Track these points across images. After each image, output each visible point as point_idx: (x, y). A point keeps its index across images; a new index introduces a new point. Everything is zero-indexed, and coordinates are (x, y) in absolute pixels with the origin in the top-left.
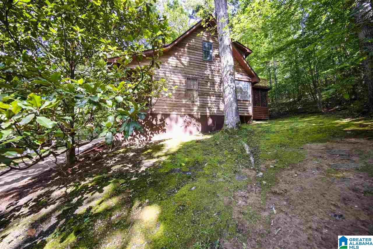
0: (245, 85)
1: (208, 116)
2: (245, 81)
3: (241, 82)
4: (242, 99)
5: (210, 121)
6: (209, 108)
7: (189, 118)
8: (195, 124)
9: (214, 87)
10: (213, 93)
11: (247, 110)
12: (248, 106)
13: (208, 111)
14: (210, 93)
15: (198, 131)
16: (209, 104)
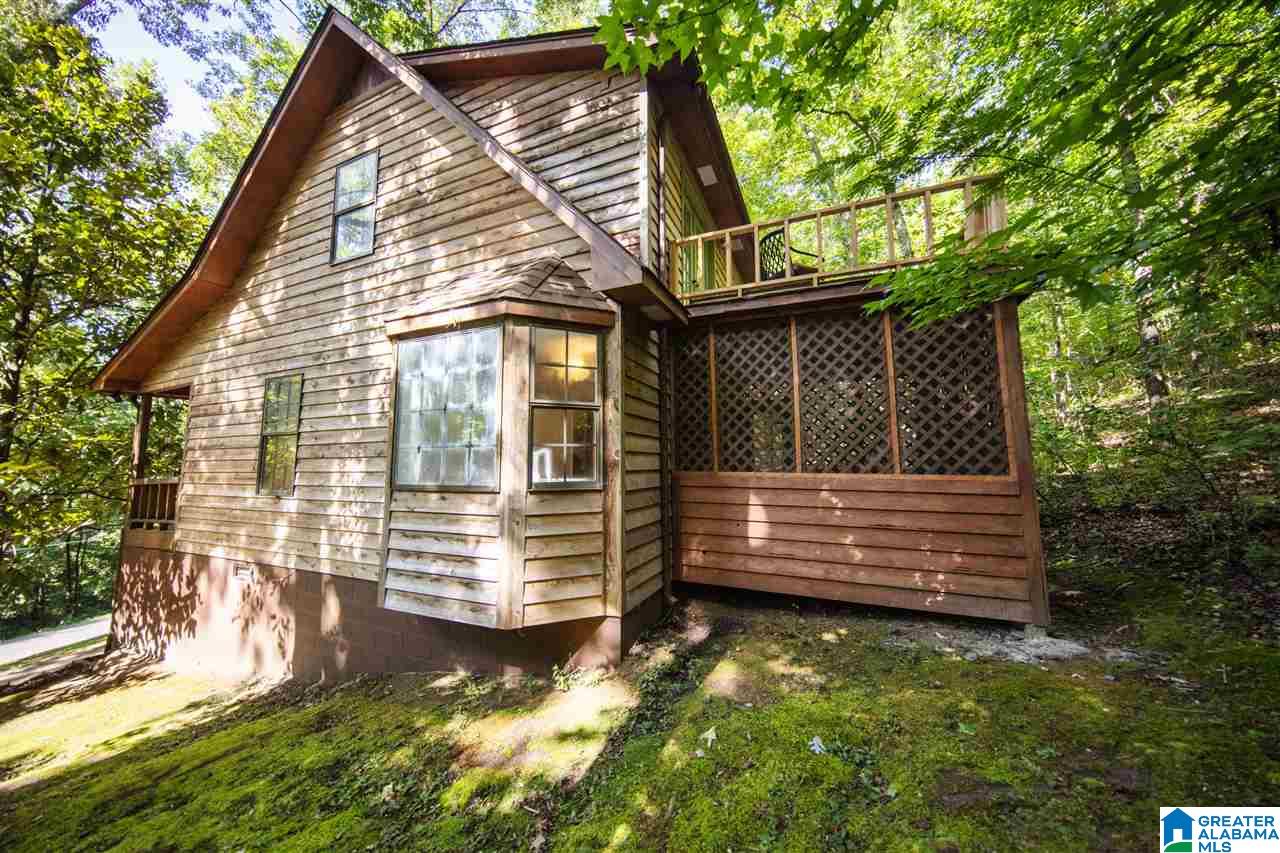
0: (462, 360)
1: (325, 578)
2: (465, 326)
3: (436, 342)
4: (430, 484)
5: (332, 613)
6: (331, 530)
7: (258, 582)
8: (274, 617)
9: (364, 400)
10: (357, 436)
11: (462, 571)
12: (478, 539)
13: (325, 551)
14: (344, 440)
15: (284, 657)
16: (334, 509)
